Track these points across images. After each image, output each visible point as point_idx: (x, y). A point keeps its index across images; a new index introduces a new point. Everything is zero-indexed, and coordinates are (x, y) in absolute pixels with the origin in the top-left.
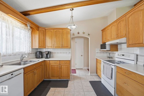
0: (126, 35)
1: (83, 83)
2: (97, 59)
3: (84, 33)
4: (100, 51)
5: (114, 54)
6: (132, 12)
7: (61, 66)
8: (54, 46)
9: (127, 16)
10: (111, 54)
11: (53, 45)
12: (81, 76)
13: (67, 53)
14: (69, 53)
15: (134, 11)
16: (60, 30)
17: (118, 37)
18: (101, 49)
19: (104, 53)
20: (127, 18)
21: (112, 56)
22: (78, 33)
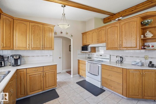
0: (106, 41)
1: (71, 86)
2: (78, 60)
3: (67, 33)
4: (81, 52)
5: (92, 55)
6: (111, 26)
7: (45, 74)
8: (30, 46)
9: (107, 28)
10: (90, 55)
11: (28, 46)
12: (65, 81)
13: (47, 56)
14: (50, 56)
15: (112, 26)
16: (40, 25)
17: (99, 42)
18: (82, 50)
19: (83, 54)
20: (107, 29)
21: (91, 57)
22: (62, 33)
